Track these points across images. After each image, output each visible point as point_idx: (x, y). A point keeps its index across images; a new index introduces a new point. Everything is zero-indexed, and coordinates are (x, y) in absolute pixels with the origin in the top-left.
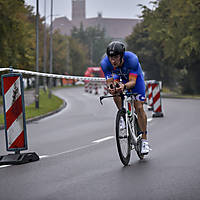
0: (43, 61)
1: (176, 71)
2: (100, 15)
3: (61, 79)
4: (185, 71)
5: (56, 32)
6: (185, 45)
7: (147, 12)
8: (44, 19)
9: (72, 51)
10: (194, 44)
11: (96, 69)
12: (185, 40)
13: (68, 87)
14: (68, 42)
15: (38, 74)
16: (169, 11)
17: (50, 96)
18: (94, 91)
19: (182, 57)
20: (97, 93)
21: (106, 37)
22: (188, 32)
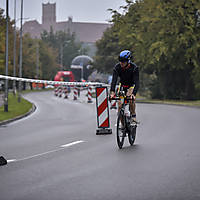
0: (12, 64)
1: (146, 75)
2: (70, 19)
3: (31, 83)
4: (154, 76)
5: (26, 36)
6: (154, 50)
7: (117, 16)
8: (14, 22)
9: (42, 55)
10: (163, 49)
11: (65, 73)
12: (155, 45)
13: (37, 90)
14: (38, 46)
15: (7, 77)
16: (139, 16)
17: (19, 99)
18: (64, 95)
19: (152, 62)
20: (66, 97)
21: (76, 41)
22: (158, 37)
